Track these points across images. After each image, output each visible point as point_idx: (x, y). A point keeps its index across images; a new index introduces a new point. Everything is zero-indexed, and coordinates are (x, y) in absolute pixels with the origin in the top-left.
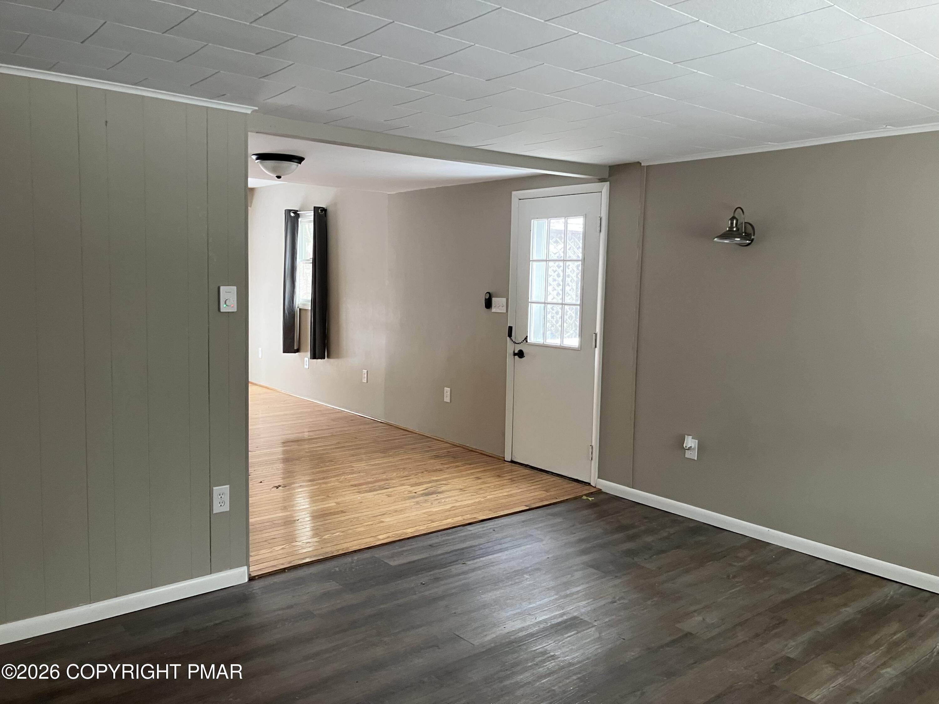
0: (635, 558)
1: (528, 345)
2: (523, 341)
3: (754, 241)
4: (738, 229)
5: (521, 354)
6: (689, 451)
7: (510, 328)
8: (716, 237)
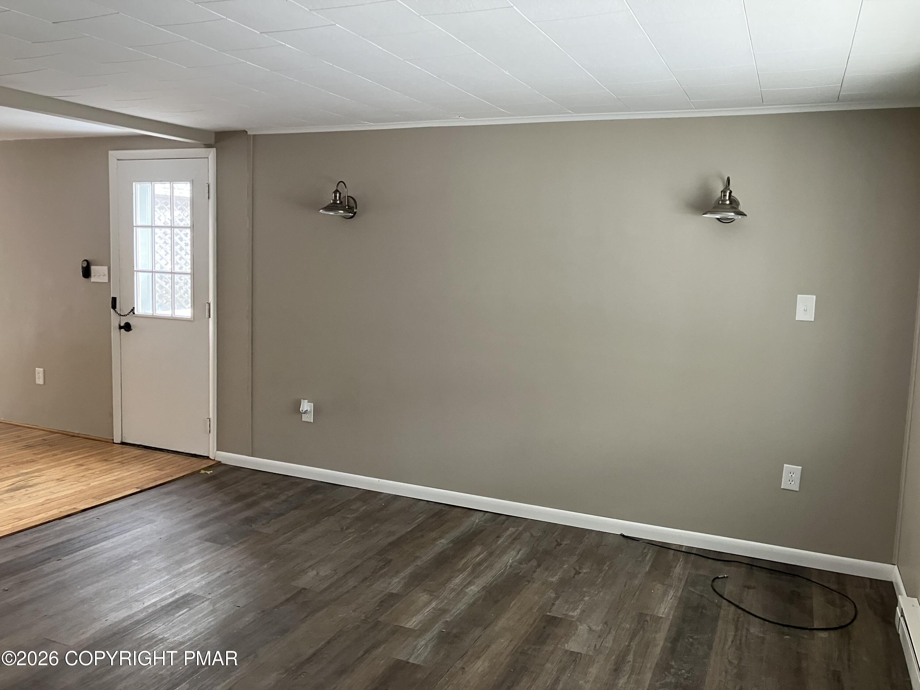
0: (252, 525)
1: (136, 317)
2: (130, 312)
3: (356, 214)
4: (341, 203)
5: (127, 327)
6: (306, 414)
7: (114, 300)
8: (322, 209)
